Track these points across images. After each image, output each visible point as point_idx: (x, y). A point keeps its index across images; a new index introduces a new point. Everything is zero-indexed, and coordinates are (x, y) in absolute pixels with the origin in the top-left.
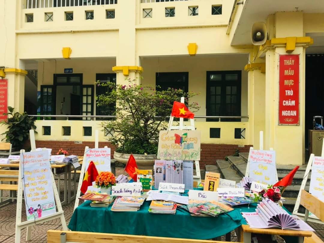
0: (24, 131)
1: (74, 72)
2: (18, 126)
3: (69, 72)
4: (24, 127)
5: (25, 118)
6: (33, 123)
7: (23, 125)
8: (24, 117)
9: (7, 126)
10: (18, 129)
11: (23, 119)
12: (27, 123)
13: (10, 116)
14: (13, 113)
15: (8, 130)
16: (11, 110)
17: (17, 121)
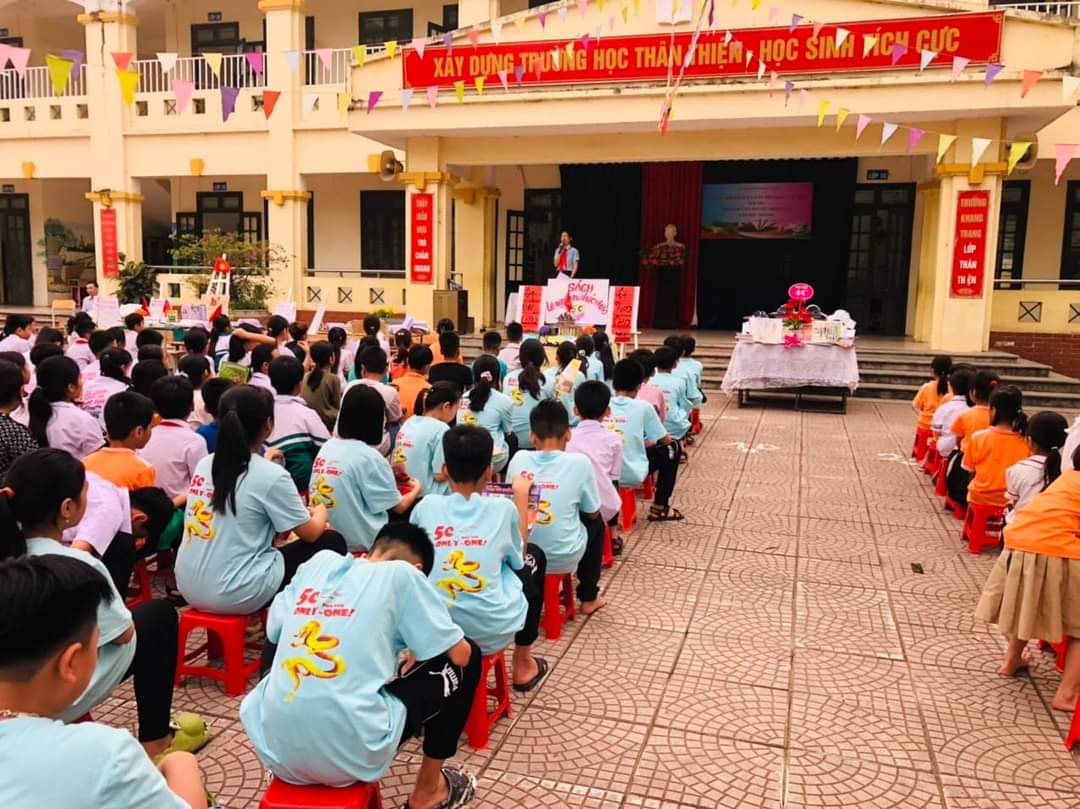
0: (141, 290)
1: (229, 189)
2: (131, 281)
3: (221, 189)
4: (141, 285)
5: (143, 270)
6: (154, 278)
7: (140, 281)
8: (140, 268)
9: (119, 282)
10: (132, 287)
11: (138, 272)
12: (145, 279)
13: (122, 268)
14: (125, 263)
15: (120, 288)
16: (122, 257)
17: (130, 275)
